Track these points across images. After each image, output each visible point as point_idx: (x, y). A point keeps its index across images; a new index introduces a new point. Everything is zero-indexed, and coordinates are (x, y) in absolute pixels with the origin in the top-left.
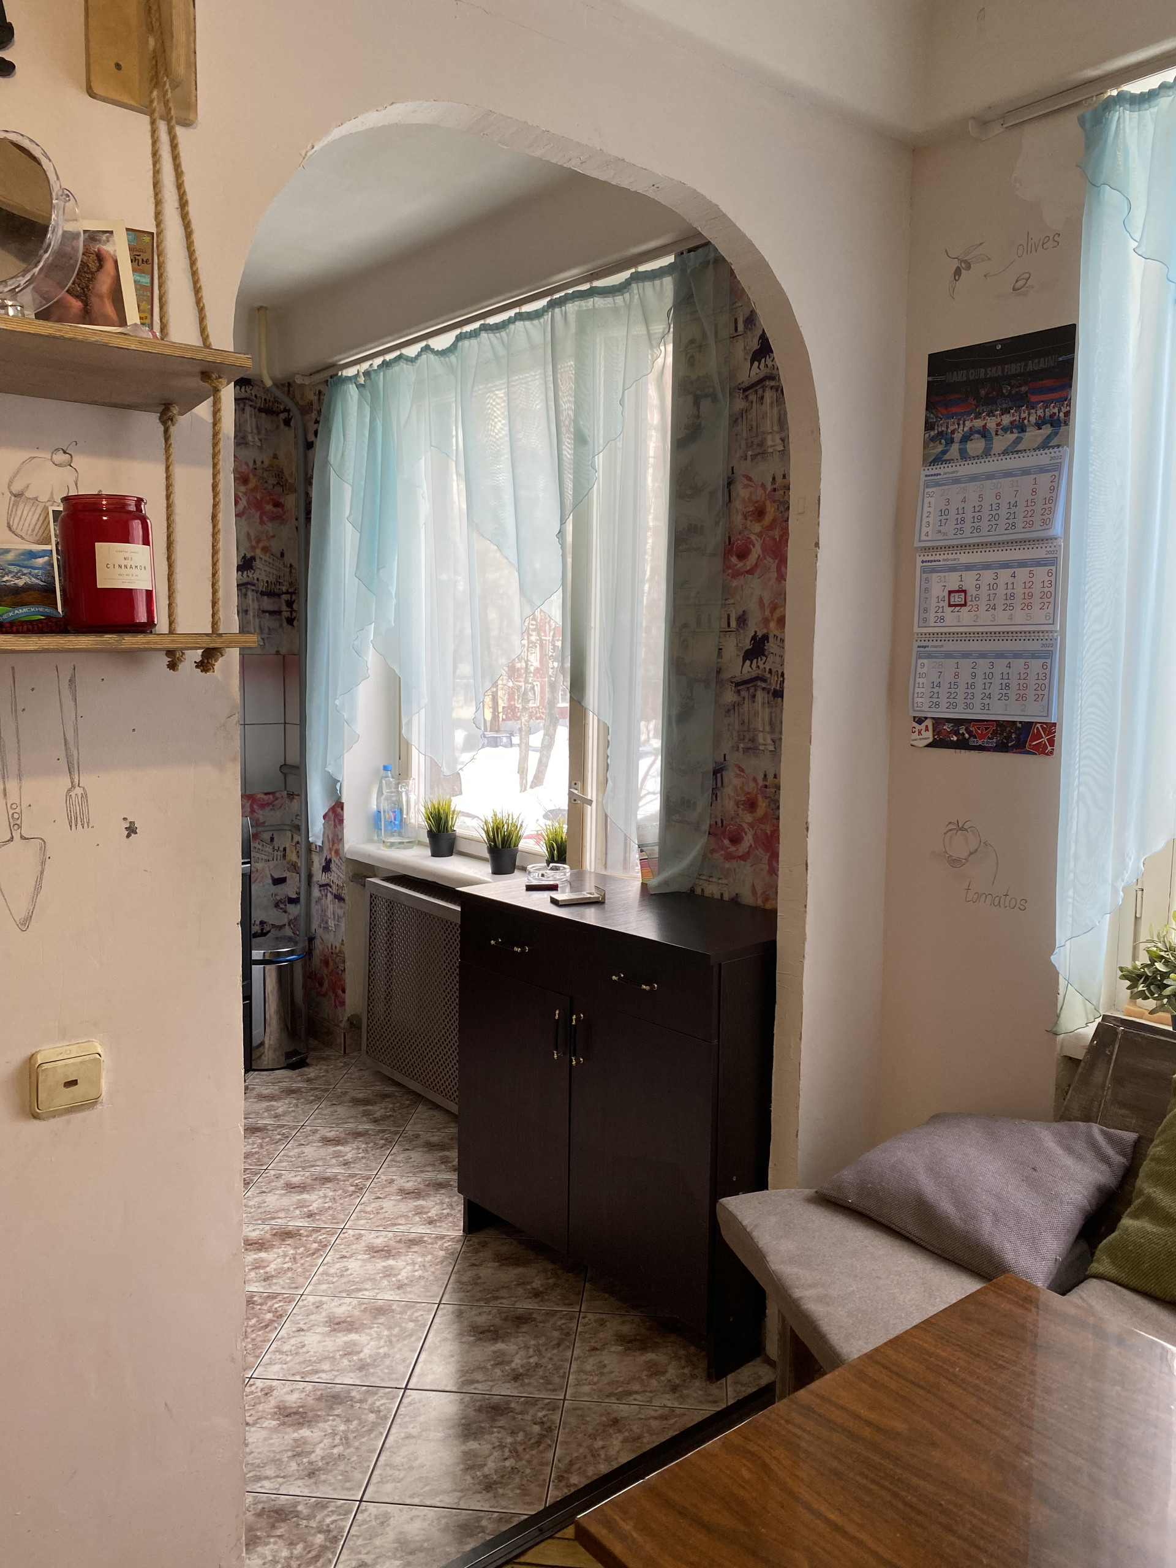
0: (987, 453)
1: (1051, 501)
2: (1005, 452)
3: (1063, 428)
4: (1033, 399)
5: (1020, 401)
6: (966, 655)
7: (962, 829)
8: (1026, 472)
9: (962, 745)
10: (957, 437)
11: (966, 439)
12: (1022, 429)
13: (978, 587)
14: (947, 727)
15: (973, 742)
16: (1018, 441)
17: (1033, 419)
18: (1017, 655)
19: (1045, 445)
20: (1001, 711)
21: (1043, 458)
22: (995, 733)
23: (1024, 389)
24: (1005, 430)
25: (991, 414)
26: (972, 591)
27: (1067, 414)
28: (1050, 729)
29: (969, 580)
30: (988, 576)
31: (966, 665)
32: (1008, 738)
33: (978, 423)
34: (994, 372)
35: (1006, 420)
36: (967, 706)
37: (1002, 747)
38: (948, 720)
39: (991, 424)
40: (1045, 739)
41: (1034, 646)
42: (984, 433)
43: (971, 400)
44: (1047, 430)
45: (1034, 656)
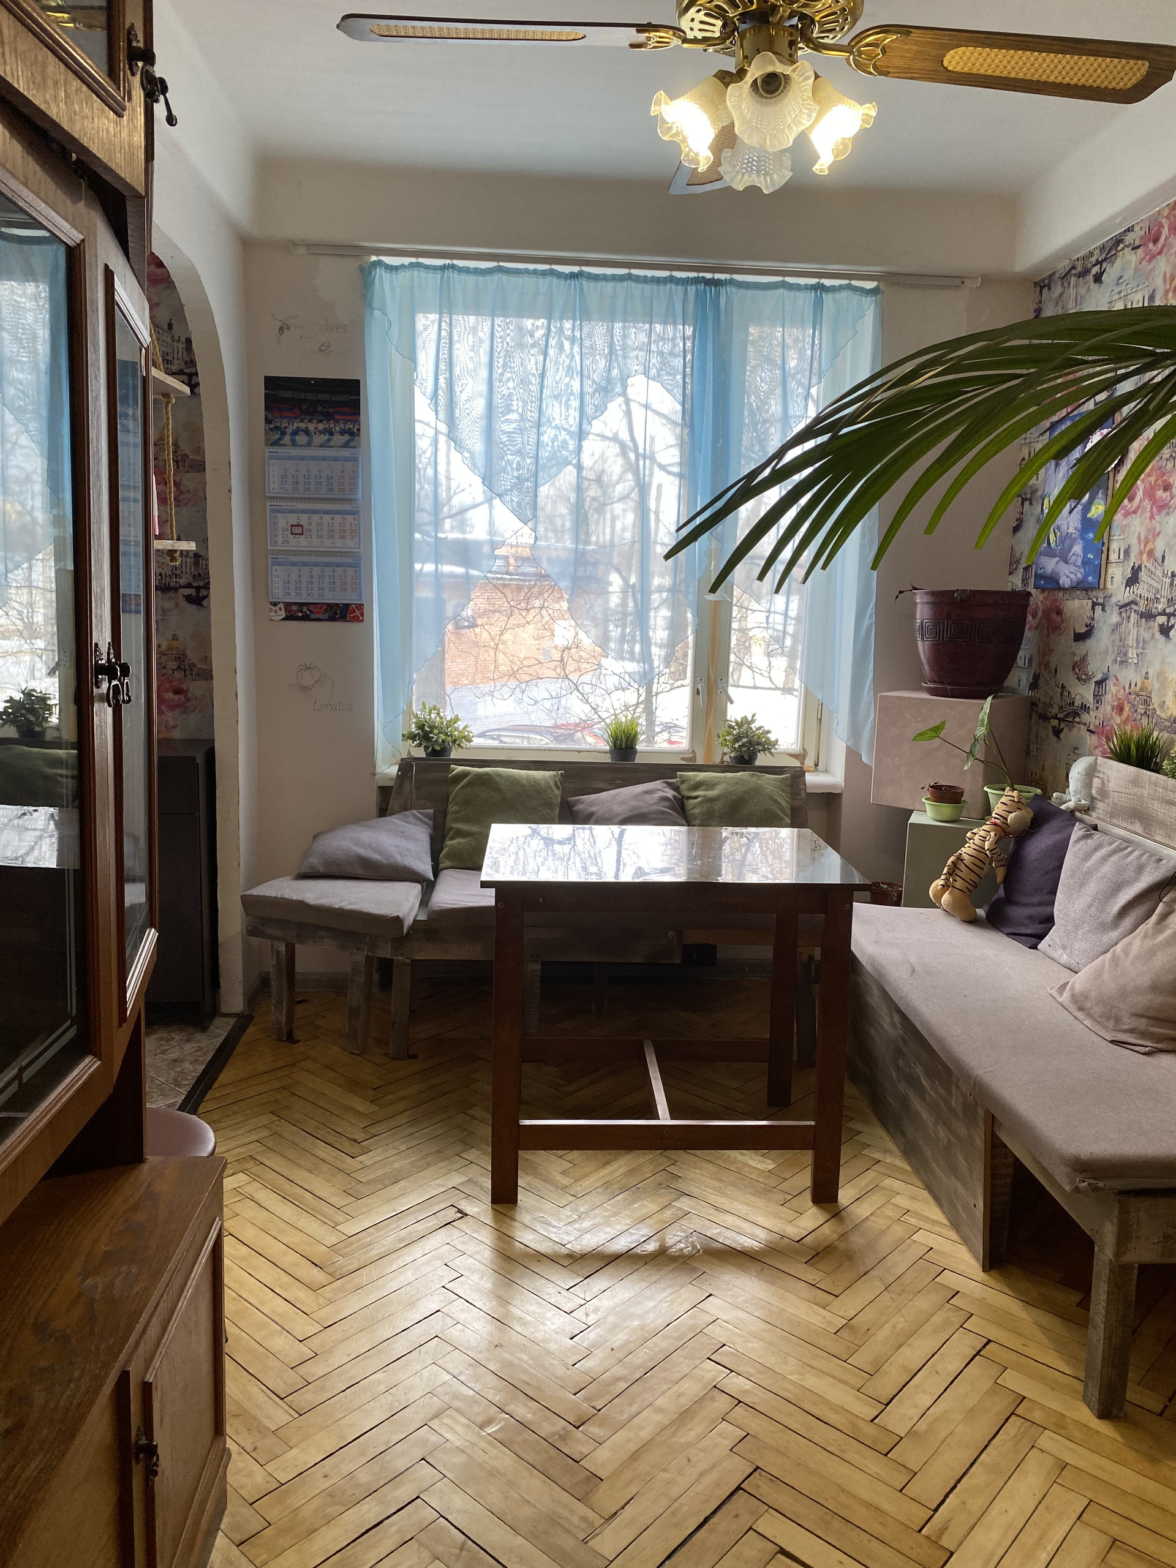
0: (309, 444)
1: (354, 478)
2: (321, 446)
3: (356, 438)
4: (337, 417)
5: (328, 417)
6: (305, 564)
7: (309, 668)
8: (336, 459)
9: (306, 618)
10: (289, 431)
11: (295, 433)
12: (331, 434)
13: (310, 524)
14: (294, 608)
15: (313, 616)
16: (329, 440)
17: (337, 429)
18: (338, 565)
19: (346, 445)
20: (330, 598)
21: (346, 453)
22: (326, 610)
23: (331, 410)
24: (320, 432)
25: (310, 421)
26: (306, 526)
27: (359, 430)
28: (360, 607)
29: (304, 519)
30: (316, 518)
31: (305, 570)
32: (335, 613)
33: (303, 425)
34: (311, 396)
35: (321, 426)
36: (309, 595)
37: (332, 619)
38: (295, 604)
39: (311, 427)
40: (358, 613)
41: (349, 560)
42: (307, 432)
43: (296, 410)
44: (347, 437)
45: (349, 565)
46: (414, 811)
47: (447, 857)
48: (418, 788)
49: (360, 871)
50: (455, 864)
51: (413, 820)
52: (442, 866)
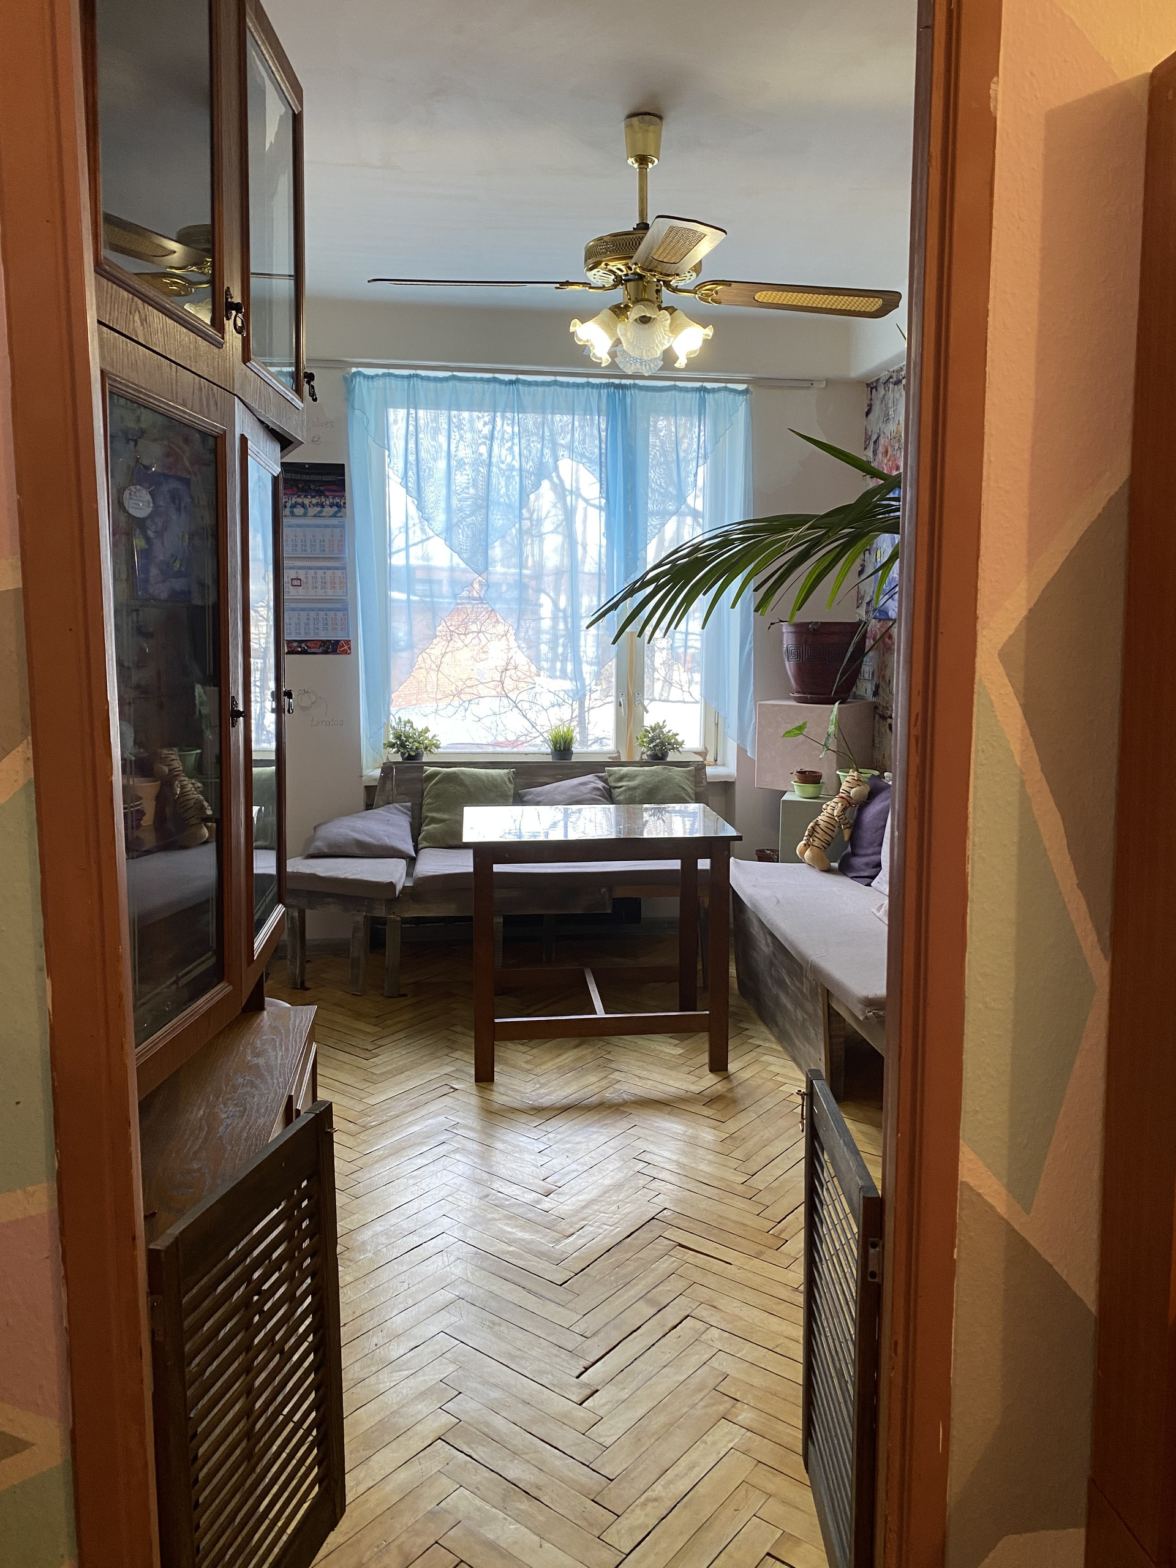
0: (305, 515)
1: (342, 541)
2: (315, 516)
3: (343, 509)
4: (327, 493)
5: (320, 493)
6: (303, 610)
7: (307, 692)
8: (327, 526)
9: (304, 652)
10: (288, 505)
11: (294, 506)
12: (323, 507)
13: (307, 578)
14: (295, 644)
15: (309, 650)
16: (321, 512)
17: (328, 502)
18: (330, 610)
19: (334, 515)
20: (323, 636)
21: (335, 521)
22: (321, 646)
23: (322, 488)
24: (314, 505)
25: (306, 496)
26: (303, 579)
27: (344, 503)
28: (348, 642)
29: (301, 574)
30: (311, 573)
31: (303, 614)
32: (328, 648)
33: (300, 500)
34: (305, 477)
35: (314, 501)
36: (306, 633)
37: (325, 652)
38: (295, 641)
39: (307, 501)
40: (346, 647)
41: (338, 606)
42: (303, 505)
43: (294, 488)
44: (335, 509)
45: (338, 610)
46: (396, 805)
47: (424, 839)
48: (398, 786)
49: (357, 852)
50: (432, 845)
51: (395, 812)
52: (420, 846)
